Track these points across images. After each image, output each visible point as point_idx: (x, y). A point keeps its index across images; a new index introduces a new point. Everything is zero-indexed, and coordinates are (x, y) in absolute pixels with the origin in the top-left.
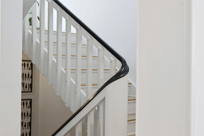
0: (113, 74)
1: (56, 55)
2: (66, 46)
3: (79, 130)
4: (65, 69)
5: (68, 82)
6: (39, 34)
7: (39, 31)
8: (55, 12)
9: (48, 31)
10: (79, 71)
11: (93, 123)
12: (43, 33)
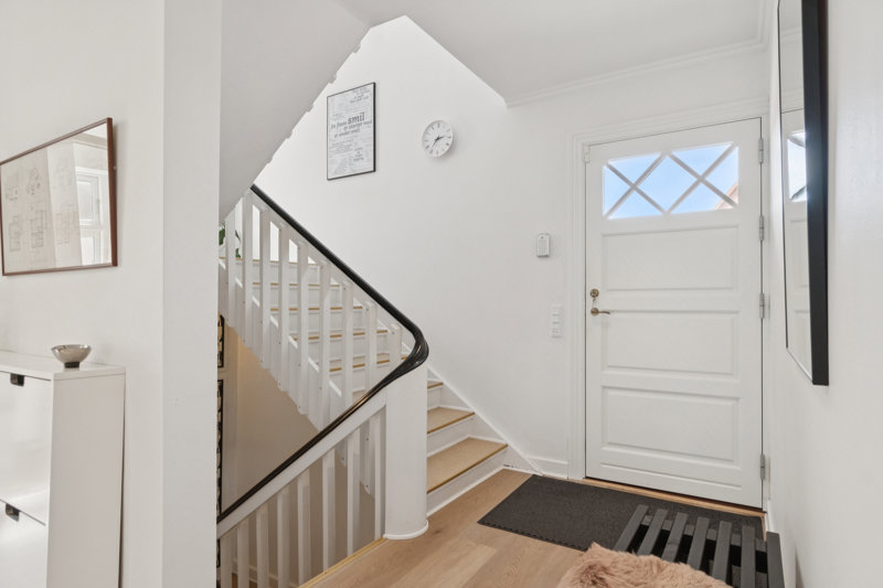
0: (397, 362)
1: (276, 311)
2: (299, 290)
3: (329, 465)
4: (295, 339)
5: (304, 367)
6: (240, 268)
7: (240, 262)
8: (274, 231)
9: (261, 260)
10: (327, 339)
11: (358, 452)
12: (249, 265)
